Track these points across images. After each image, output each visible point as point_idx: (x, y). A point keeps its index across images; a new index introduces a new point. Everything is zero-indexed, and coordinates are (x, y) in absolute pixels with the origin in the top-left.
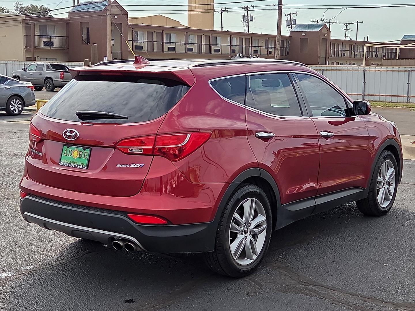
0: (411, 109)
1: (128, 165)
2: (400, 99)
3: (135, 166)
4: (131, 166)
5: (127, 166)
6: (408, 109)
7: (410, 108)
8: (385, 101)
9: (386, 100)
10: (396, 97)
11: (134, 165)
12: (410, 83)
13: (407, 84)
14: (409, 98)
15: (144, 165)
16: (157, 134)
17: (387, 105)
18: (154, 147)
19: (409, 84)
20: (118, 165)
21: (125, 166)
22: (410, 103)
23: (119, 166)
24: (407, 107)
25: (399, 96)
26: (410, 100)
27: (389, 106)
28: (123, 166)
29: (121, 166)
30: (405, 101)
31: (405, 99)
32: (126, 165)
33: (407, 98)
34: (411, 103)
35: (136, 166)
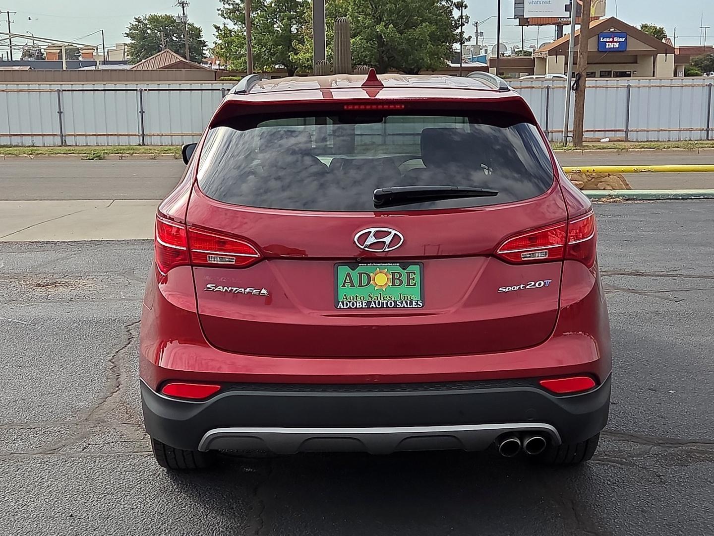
0: (83, 156)
1: (522, 286)
2: (49, 141)
3: (534, 285)
4: (528, 287)
5: (520, 287)
6: (75, 156)
7: (81, 155)
8: (20, 144)
9: (22, 142)
10: (41, 137)
11: (533, 283)
12: (62, 111)
13: (58, 114)
14: (63, 137)
15: (551, 281)
16: (568, 219)
17: (40, 152)
18: (566, 245)
19: (60, 113)
20: (500, 289)
21: (516, 288)
22: (66, 146)
23: (504, 290)
24: (73, 153)
25: (45, 135)
26: (65, 141)
27: (43, 154)
28: (513, 289)
29: (507, 290)
30: (56, 144)
31: (58, 140)
32: (518, 287)
33: (60, 137)
34: (69, 146)
35: (537, 285)
